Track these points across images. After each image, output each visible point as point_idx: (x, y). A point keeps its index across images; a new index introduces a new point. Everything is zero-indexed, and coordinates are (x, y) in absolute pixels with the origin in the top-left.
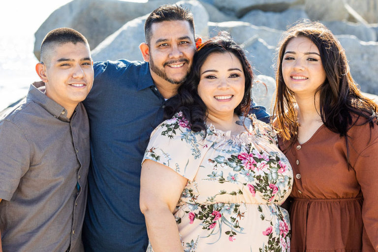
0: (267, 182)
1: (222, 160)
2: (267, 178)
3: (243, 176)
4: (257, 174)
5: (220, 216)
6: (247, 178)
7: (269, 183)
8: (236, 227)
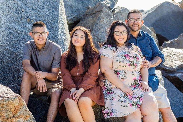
0: (134, 63)
1: (120, 56)
2: (134, 62)
3: (126, 61)
4: (130, 61)
5: (119, 74)
6: (127, 62)
7: (135, 63)
8: (125, 77)
